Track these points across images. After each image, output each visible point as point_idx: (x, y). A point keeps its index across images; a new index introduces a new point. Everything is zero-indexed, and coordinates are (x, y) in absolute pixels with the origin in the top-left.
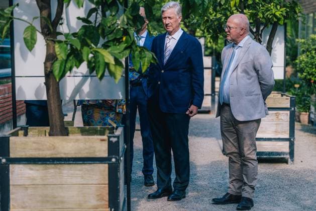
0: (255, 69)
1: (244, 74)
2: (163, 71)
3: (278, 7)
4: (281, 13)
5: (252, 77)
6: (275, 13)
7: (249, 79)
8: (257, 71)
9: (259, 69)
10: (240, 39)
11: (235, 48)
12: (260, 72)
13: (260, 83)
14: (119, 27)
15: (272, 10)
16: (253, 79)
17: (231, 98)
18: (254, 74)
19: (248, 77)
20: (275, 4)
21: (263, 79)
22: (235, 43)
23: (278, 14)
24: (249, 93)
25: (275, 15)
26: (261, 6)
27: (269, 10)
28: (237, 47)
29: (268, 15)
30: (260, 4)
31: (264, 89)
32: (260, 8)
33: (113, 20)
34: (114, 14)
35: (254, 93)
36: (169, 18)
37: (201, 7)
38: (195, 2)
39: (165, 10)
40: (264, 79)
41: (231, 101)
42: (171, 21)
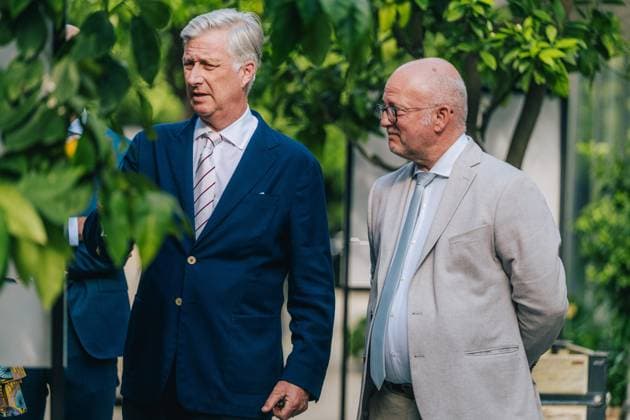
0: (499, 256)
1: (460, 276)
2: (192, 260)
3: (552, 32)
4: (561, 54)
5: (489, 284)
6: (537, 56)
7: (479, 293)
8: (506, 265)
9: (515, 255)
10: (435, 147)
11: (422, 182)
12: (516, 268)
13: (517, 307)
14: (52, 103)
15: (526, 42)
16: (492, 290)
17: (414, 361)
18: (495, 273)
19: (476, 285)
20: (538, 24)
21: (528, 292)
22: (419, 163)
23: (549, 57)
24: (480, 345)
25: (538, 64)
26: (490, 26)
27: (518, 45)
28: (427, 178)
29: (512, 61)
30: (485, 20)
31: (530, 327)
32: (486, 36)
33: (28, 76)
34: (30, 53)
35: (498, 343)
36: (204, 63)
37: (346, 30)
38: (319, 6)
39: (193, 33)
40: (530, 291)
41: (414, 373)
42: (211, 76)
